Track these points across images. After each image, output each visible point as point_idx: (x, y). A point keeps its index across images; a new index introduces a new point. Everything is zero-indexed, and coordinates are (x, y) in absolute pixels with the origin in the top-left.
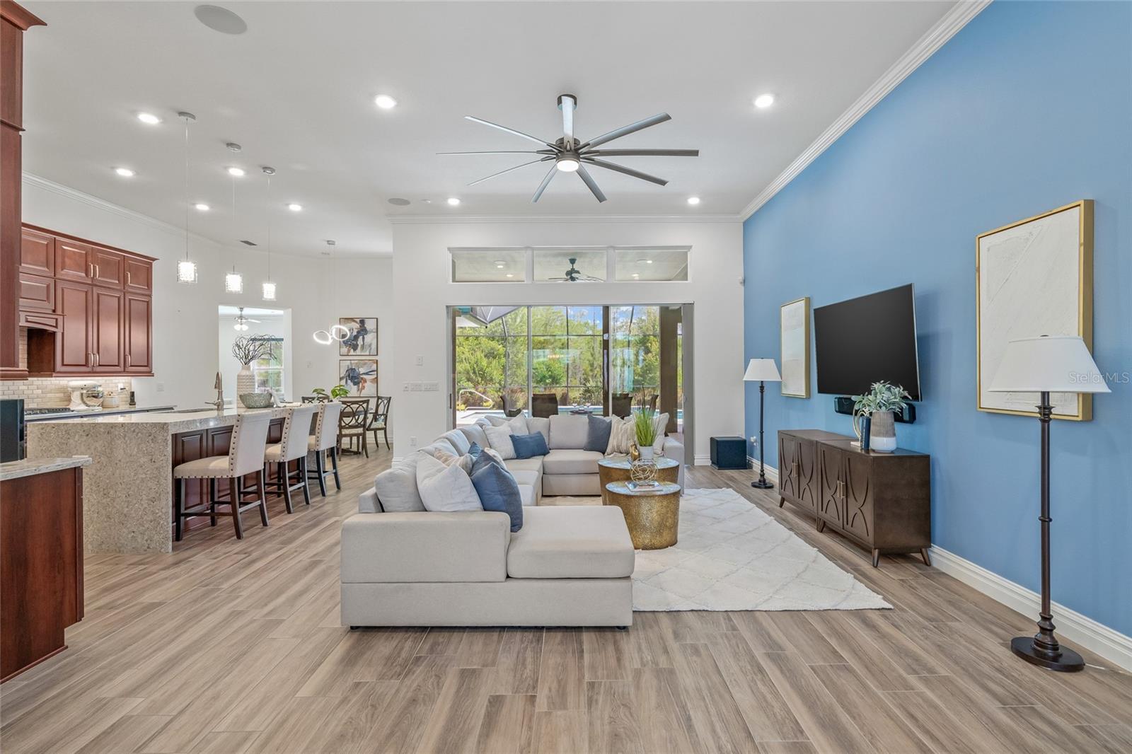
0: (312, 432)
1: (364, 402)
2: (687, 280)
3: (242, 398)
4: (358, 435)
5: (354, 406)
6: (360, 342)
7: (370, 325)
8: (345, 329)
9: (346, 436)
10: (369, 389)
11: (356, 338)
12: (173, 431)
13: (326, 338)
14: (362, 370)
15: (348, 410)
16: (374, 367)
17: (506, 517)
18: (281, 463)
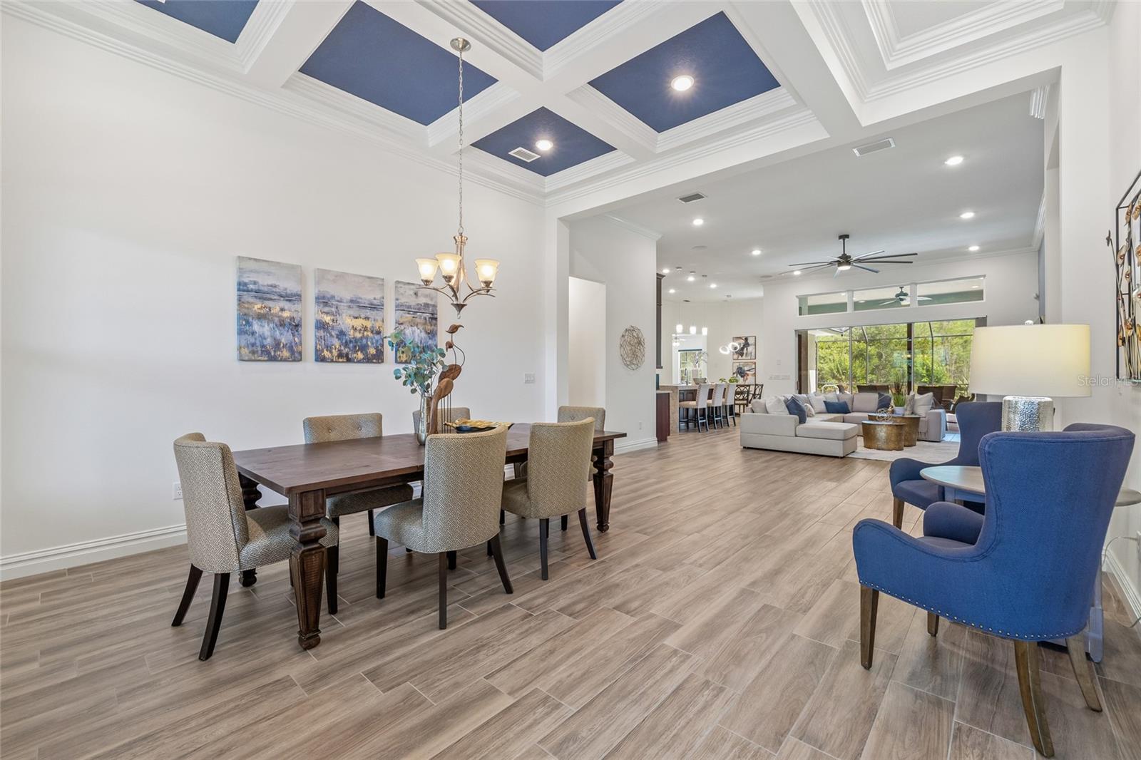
0: (724, 397)
1: (747, 386)
2: (983, 299)
3: (694, 380)
4: (744, 405)
5: (742, 388)
6: (745, 351)
7: (751, 341)
8: (736, 344)
9: (737, 404)
10: (750, 380)
11: (742, 349)
12: (679, 389)
13: (725, 350)
14: (746, 369)
15: (739, 390)
16: (753, 366)
17: (797, 417)
18: (712, 408)
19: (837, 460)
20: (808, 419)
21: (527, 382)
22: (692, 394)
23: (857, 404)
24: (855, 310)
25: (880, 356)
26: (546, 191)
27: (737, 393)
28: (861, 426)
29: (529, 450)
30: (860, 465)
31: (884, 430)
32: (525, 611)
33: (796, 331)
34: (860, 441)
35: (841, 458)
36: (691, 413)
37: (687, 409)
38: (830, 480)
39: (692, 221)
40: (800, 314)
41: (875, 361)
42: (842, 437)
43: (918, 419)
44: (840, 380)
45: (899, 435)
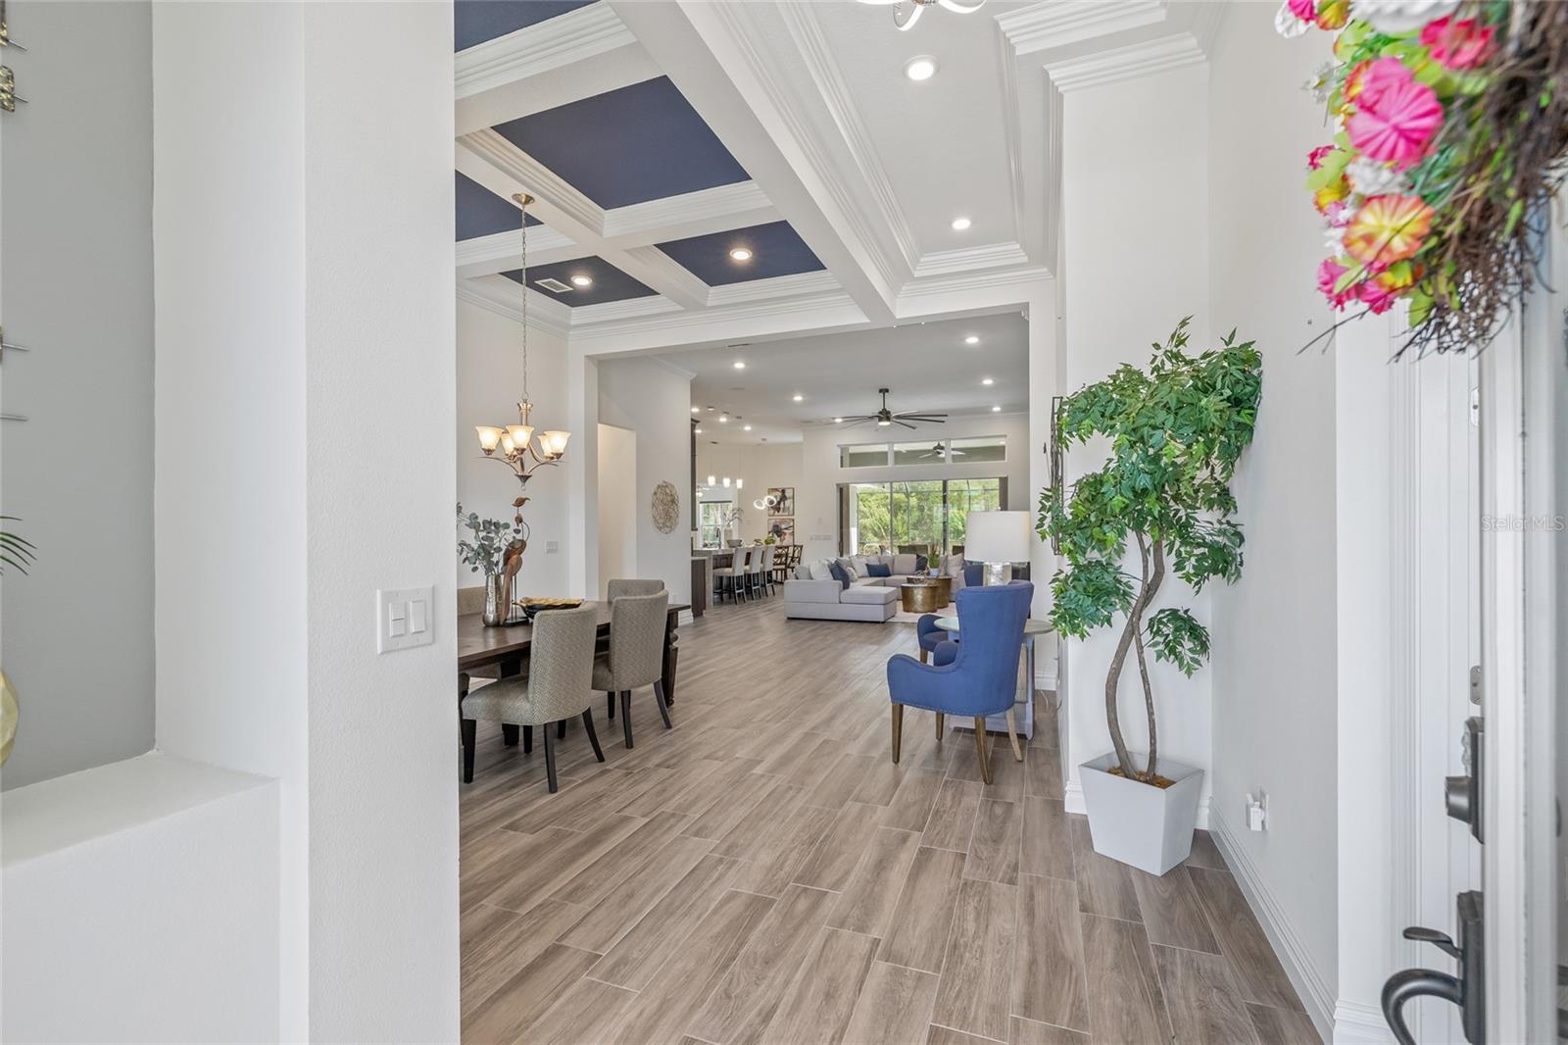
0: (762, 562)
1: (785, 547)
2: (1004, 459)
3: (728, 542)
4: (781, 570)
5: (780, 551)
6: (782, 506)
7: (788, 494)
8: (772, 498)
10: (788, 541)
11: (779, 503)
12: (713, 554)
13: (761, 505)
14: (783, 526)
15: (776, 552)
16: (791, 524)
17: (840, 582)
18: (749, 575)
19: (878, 625)
20: (851, 584)
21: (549, 551)
22: (726, 560)
23: (897, 567)
24: (896, 464)
25: (921, 509)
26: (572, 323)
27: (776, 556)
28: (900, 590)
29: (611, 624)
30: (898, 628)
31: (921, 592)
32: (624, 771)
33: (837, 485)
34: (900, 605)
35: (883, 623)
36: (725, 582)
37: (722, 578)
38: (872, 644)
39: (733, 363)
40: (842, 466)
41: (916, 514)
42: (883, 602)
43: (950, 579)
44: (882, 537)
45: (933, 597)
